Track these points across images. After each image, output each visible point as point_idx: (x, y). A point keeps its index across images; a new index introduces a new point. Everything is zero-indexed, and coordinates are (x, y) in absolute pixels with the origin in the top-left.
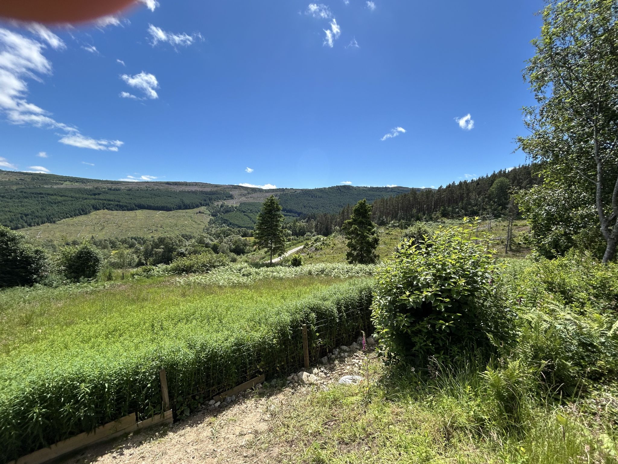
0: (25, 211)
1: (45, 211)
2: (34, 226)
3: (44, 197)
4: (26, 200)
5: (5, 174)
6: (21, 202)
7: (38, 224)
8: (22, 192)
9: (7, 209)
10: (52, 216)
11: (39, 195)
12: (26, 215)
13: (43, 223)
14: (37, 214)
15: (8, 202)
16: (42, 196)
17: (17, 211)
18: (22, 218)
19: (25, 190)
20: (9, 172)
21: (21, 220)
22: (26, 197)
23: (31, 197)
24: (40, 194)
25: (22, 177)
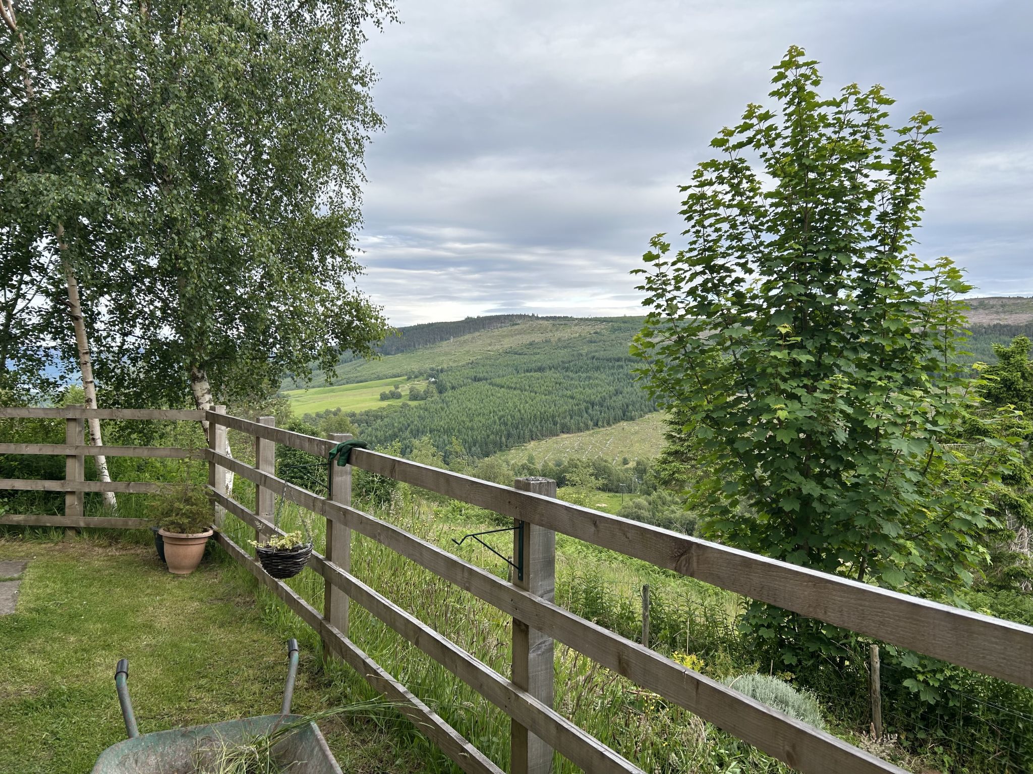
0: (592, 397)
1: (620, 397)
2: (603, 427)
3: (622, 367)
4: (596, 375)
5: (576, 325)
6: (590, 378)
7: (609, 424)
8: (593, 358)
9: (569, 393)
10: (630, 408)
11: (617, 363)
12: (593, 404)
13: (616, 420)
14: (608, 402)
15: (572, 379)
16: (620, 363)
17: (582, 397)
18: (587, 409)
19: (597, 354)
20: (581, 319)
21: (585, 415)
22: (597, 369)
23: (604, 368)
24: (619, 360)
25: (599, 327)
